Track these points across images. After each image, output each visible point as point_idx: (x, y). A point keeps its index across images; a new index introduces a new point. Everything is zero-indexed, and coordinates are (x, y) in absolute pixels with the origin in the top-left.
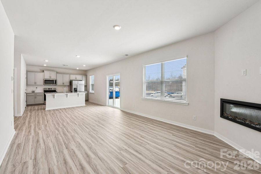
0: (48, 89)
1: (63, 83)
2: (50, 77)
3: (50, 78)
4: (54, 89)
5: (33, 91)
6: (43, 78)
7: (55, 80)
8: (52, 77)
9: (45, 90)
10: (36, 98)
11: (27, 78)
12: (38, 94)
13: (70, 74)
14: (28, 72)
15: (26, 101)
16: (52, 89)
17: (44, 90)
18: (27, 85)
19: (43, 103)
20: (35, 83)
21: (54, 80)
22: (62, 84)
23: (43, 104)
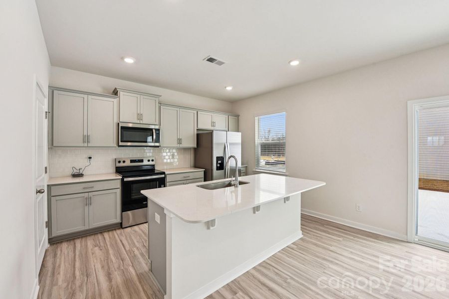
0: (132, 161)
2: (140, 116)
4: (151, 163)
5: (76, 172)
6: (116, 121)
7: (155, 130)
8: (144, 118)
9: (122, 164)
10: (88, 202)
11: (51, 114)
12: (98, 187)
14: (55, 92)
15: (49, 224)
16: (142, 161)
17: (118, 165)
18: (52, 146)
19: (118, 220)
20: (86, 139)
21: (151, 130)
22: (175, 144)
23: (116, 224)
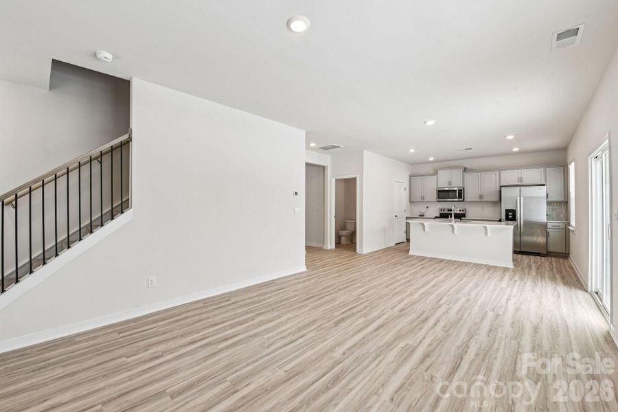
0: (448, 210)
1: (481, 197)
2: (450, 183)
3: (449, 185)
4: (461, 212)
5: (421, 214)
6: (436, 186)
7: (459, 191)
9: (443, 212)
13: (499, 169)
14: (411, 178)
17: (441, 212)
18: (411, 202)
21: (456, 191)
22: (478, 200)
